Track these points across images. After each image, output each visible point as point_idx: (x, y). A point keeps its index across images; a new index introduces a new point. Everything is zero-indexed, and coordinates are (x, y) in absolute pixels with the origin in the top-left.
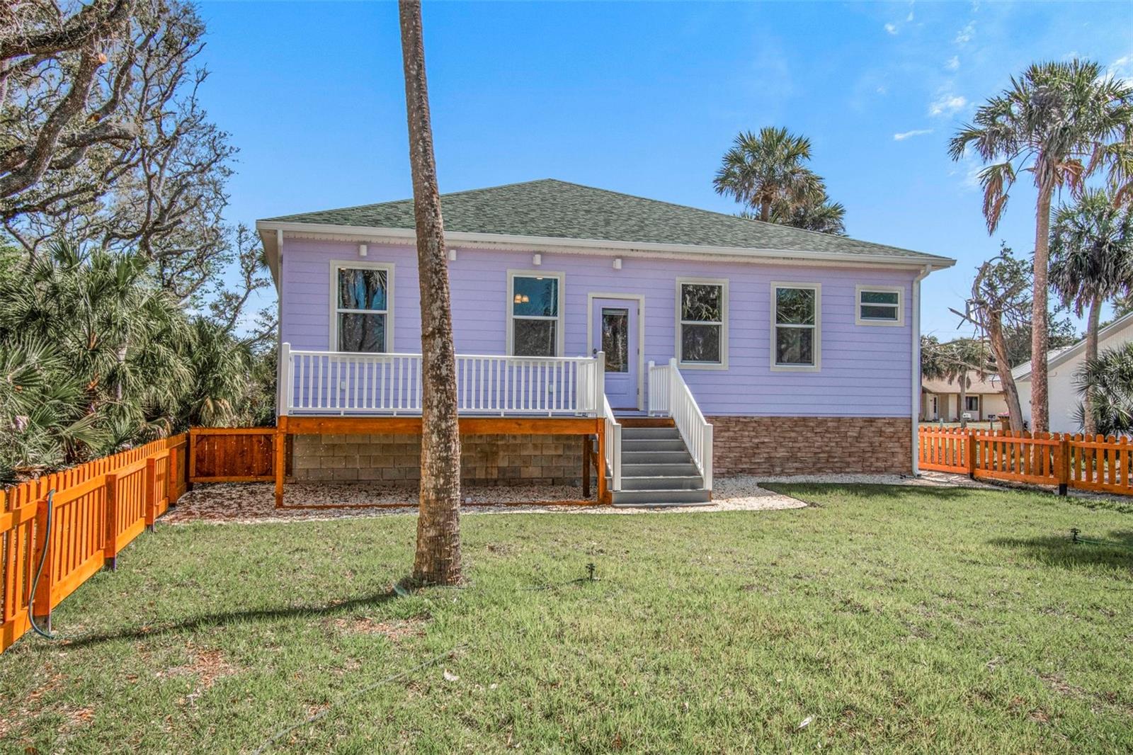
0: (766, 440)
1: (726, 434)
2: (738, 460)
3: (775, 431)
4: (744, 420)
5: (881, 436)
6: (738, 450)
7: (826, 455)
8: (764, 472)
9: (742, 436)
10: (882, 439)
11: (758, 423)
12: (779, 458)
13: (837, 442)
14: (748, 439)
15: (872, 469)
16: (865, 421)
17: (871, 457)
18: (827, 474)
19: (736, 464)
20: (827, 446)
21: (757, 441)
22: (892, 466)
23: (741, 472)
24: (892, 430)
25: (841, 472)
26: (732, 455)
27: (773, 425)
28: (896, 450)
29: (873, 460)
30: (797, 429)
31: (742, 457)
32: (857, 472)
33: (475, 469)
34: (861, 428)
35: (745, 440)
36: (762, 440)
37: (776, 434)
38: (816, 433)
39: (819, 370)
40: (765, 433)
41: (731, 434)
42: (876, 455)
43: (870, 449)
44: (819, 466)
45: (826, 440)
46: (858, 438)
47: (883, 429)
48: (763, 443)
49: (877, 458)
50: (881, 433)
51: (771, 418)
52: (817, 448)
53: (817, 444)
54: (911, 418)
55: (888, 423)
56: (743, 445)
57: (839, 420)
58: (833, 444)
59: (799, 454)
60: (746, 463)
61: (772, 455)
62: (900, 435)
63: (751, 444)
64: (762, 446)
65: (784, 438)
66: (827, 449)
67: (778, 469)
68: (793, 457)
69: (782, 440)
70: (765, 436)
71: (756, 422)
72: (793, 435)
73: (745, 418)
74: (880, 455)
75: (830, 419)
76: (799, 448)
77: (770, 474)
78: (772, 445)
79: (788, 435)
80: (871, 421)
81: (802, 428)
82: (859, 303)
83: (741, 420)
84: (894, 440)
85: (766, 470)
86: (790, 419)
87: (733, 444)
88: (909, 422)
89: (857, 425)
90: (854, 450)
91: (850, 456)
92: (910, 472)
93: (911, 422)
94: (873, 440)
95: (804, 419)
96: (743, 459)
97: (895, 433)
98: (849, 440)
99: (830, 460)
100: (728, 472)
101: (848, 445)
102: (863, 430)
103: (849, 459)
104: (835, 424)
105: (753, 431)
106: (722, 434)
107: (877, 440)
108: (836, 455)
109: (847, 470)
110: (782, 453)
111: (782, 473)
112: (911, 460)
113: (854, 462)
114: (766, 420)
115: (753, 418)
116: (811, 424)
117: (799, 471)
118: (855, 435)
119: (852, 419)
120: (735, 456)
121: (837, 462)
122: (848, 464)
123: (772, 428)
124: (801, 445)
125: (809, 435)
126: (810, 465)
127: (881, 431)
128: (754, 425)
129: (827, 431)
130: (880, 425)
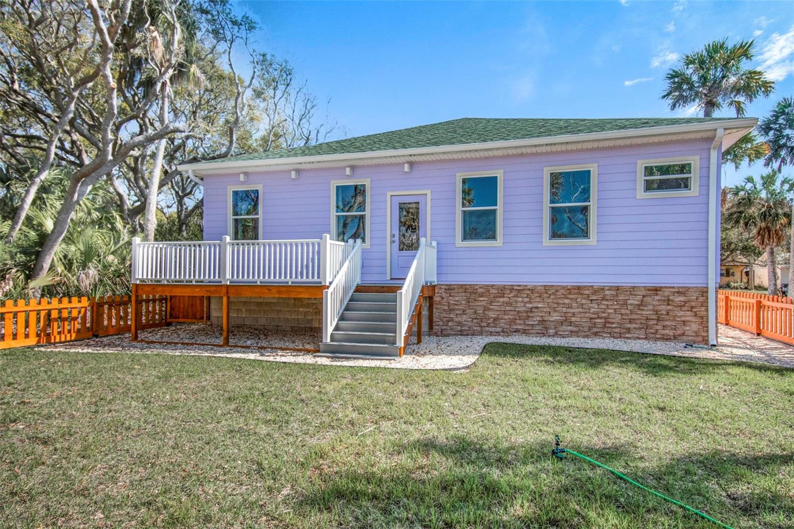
0: (539, 306)
1: (502, 300)
2: (512, 322)
3: (549, 298)
4: (519, 288)
5: (668, 305)
6: (512, 313)
7: (603, 321)
8: (538, 333)
9: (516, 302)
10: (670, 307)
11: (532, 290)
12: (552, 321)
13: (615, 309)
14: (522, 304)
15: (657, 336)
16: (649, 290)
17: (657, 324)
18: (604, 338)
19: (510, 325)
20: (604, 312)
21: (530, 306)
22: (683, 334)
23: (515, 332)
24: (682, 298)
25: (621, 337)
26: (506, 317)
27: (546, 293)
28: (688, 319)
29: (658, 327)
30: (569, 296)
31: (516, 319)
32: (639, 338)
33: (312, 319)
34: (644, 296)
35: (519, 305)
36: (535, 305)
37: (550, 300)
38: (592, 300)
39: (595, 243)
40: (538, 299)
41: (506, 300)
42: (661, 323)
43: (654, 317)
44: (595, 330)
45: (603, 307)
46: (641, 305)
47: (671, 298)
48: (537, 308)
49: (664, 326)
50: (668, 301)
51: (545, 286)
52: (593, 314)
53: (592, 310)
54: (707, 288)
55: (678, 292)
56: (517, 309)
57: (618, 288)
58: (612, 311)
59: (573, 319)
60: (520, 324)
61: (546, 319)
62: (693, 304)
63: (524, 309)
64: (536, 310)
65: (558, 304)
66: (603, 315)
67: (552, 331)
68: (566, 321)
69: (556, 305)
70: (539, 302)
71: (529, 290)
72: (567, 301)
73: (519, 286)
74: (668, 323)
75: (607, 288)
76: (574, 314)
77: (544, 335)
78: (545, 310)
79: (561, 302)
80: (656, 290)
81: (576, 296)
82: (641, 178)
83: (515, 288)
84: (685, 308)
85: (540, 332)
86: (563, 287)
87: (508, 308)
88: (704, 292)
89: (640, 293)
90: (634, 316)
91: (630, 322)
92: (705, 341)
93: (707, 292)
94: (659, 308)
95: (579, 288)
96: (518, 321)
97: (685, 302)
98: (629, 307)
99: (608, 325)
100: (503, 332)
101: (628, 312)
102: (644, 299)
103: (629, 326)
104: (614, 293)
105: (527, 297)
106: (498, 299)
107: (664, 308)
108: (614, 321)
109: (627, 336)
110: (555, 317)
111: (556, 334)
112: (706, 328)
113: (635, 328)
114: (539, 288)
115: (526, 286)
116: (587, 292)
117: (572, 333)
118: (636, 303)
119: (633, 287)
120: (509, 318)
121: (615, 328)
122: (629, 330)
123: (546, 295)
124: (577, 310)
125: (584, 301)
126: (586, 329)
127: (669, 300)
128: (529, 292)
129: (603, 299)
130: (666, 294)
